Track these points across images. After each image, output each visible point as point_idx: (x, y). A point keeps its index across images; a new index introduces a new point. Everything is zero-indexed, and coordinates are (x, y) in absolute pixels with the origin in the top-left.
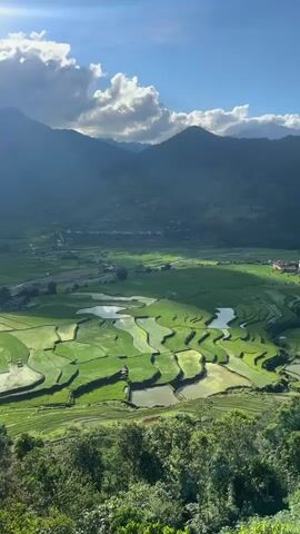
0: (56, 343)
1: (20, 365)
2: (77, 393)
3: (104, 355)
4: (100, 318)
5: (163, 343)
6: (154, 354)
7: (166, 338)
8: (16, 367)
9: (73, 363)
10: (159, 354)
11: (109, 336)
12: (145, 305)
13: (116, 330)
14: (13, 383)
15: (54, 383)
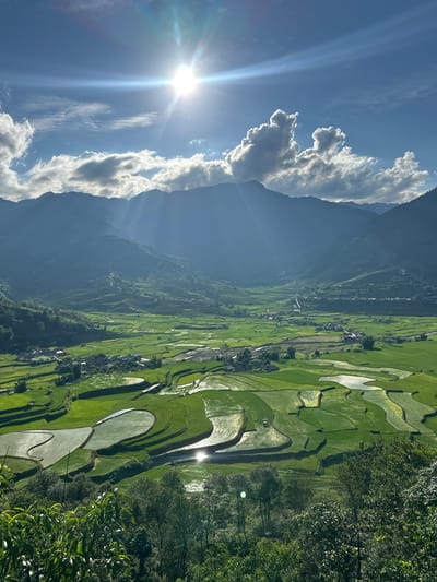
0: (301, 408)
1: (266, 426)
2: (326, 463)
3: (353, 426)
4: (345, 387)
5: (423, 421)
6: (414, 433)
7: (426, 416)
8: (262, 427)
9: (320, 431)
10: (418, 433)
11: (357, 408)
12: (398, 378)
13: (365, 402)
14: (261, 442)
15: (302, 449)
